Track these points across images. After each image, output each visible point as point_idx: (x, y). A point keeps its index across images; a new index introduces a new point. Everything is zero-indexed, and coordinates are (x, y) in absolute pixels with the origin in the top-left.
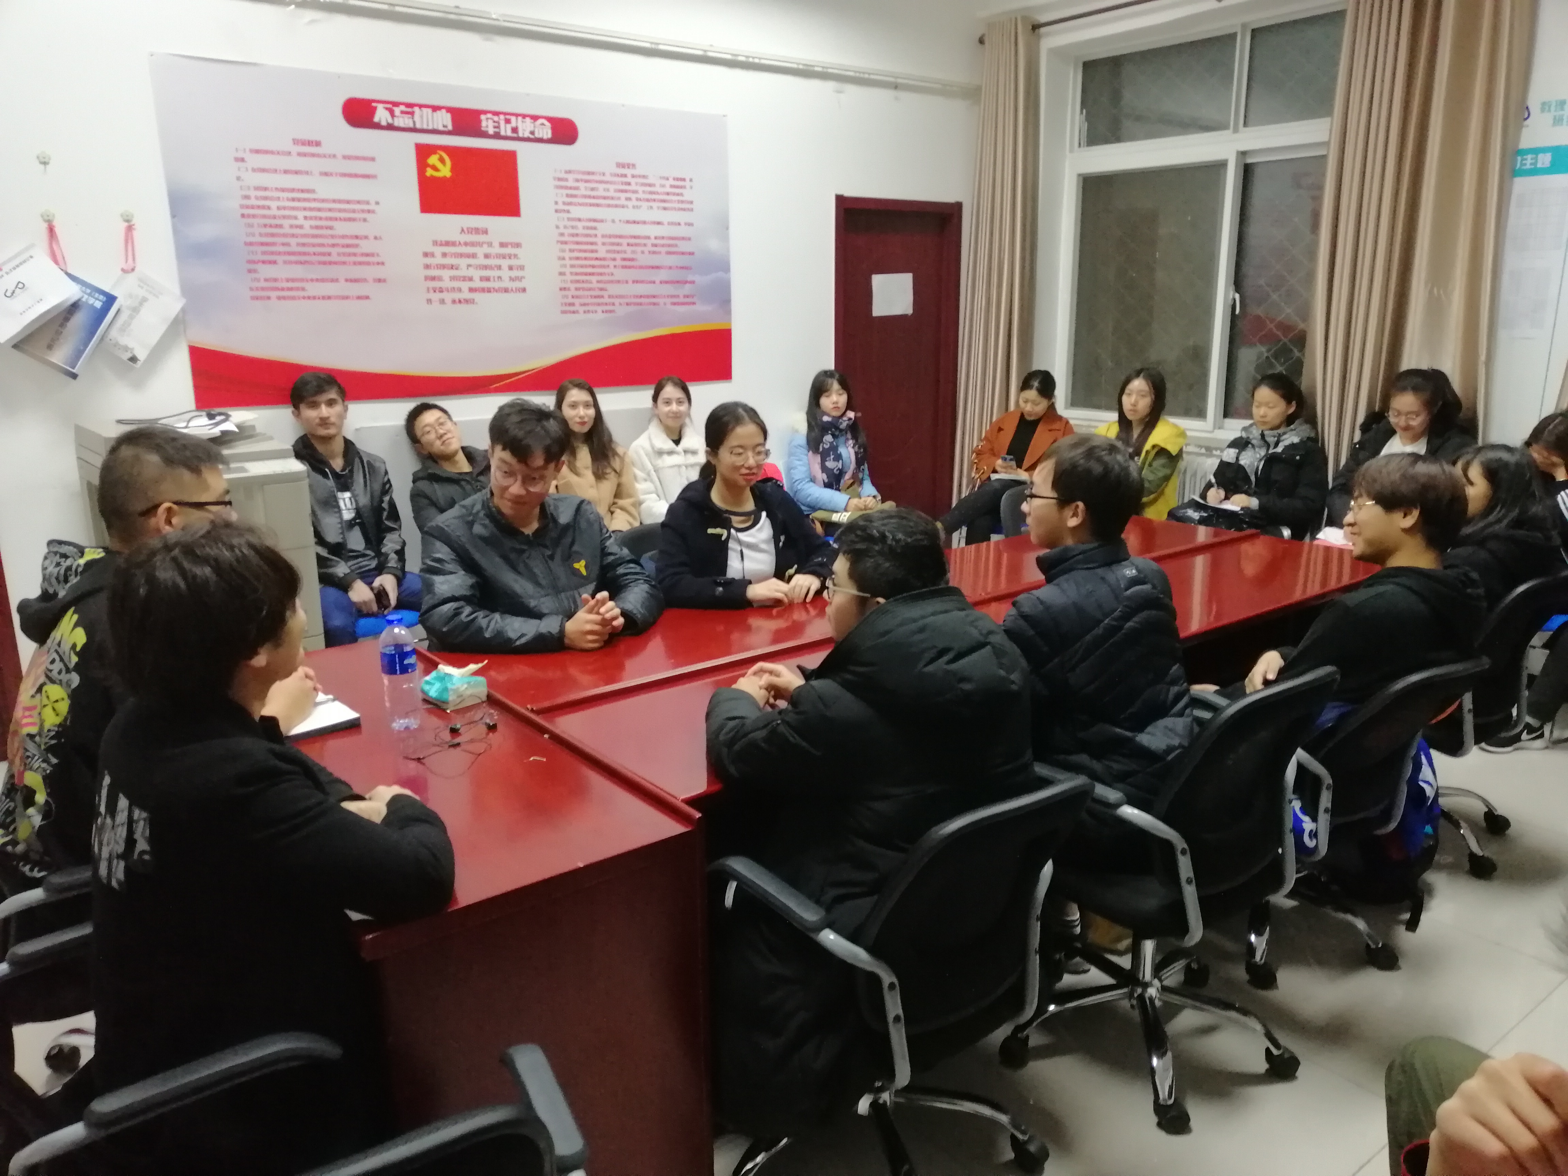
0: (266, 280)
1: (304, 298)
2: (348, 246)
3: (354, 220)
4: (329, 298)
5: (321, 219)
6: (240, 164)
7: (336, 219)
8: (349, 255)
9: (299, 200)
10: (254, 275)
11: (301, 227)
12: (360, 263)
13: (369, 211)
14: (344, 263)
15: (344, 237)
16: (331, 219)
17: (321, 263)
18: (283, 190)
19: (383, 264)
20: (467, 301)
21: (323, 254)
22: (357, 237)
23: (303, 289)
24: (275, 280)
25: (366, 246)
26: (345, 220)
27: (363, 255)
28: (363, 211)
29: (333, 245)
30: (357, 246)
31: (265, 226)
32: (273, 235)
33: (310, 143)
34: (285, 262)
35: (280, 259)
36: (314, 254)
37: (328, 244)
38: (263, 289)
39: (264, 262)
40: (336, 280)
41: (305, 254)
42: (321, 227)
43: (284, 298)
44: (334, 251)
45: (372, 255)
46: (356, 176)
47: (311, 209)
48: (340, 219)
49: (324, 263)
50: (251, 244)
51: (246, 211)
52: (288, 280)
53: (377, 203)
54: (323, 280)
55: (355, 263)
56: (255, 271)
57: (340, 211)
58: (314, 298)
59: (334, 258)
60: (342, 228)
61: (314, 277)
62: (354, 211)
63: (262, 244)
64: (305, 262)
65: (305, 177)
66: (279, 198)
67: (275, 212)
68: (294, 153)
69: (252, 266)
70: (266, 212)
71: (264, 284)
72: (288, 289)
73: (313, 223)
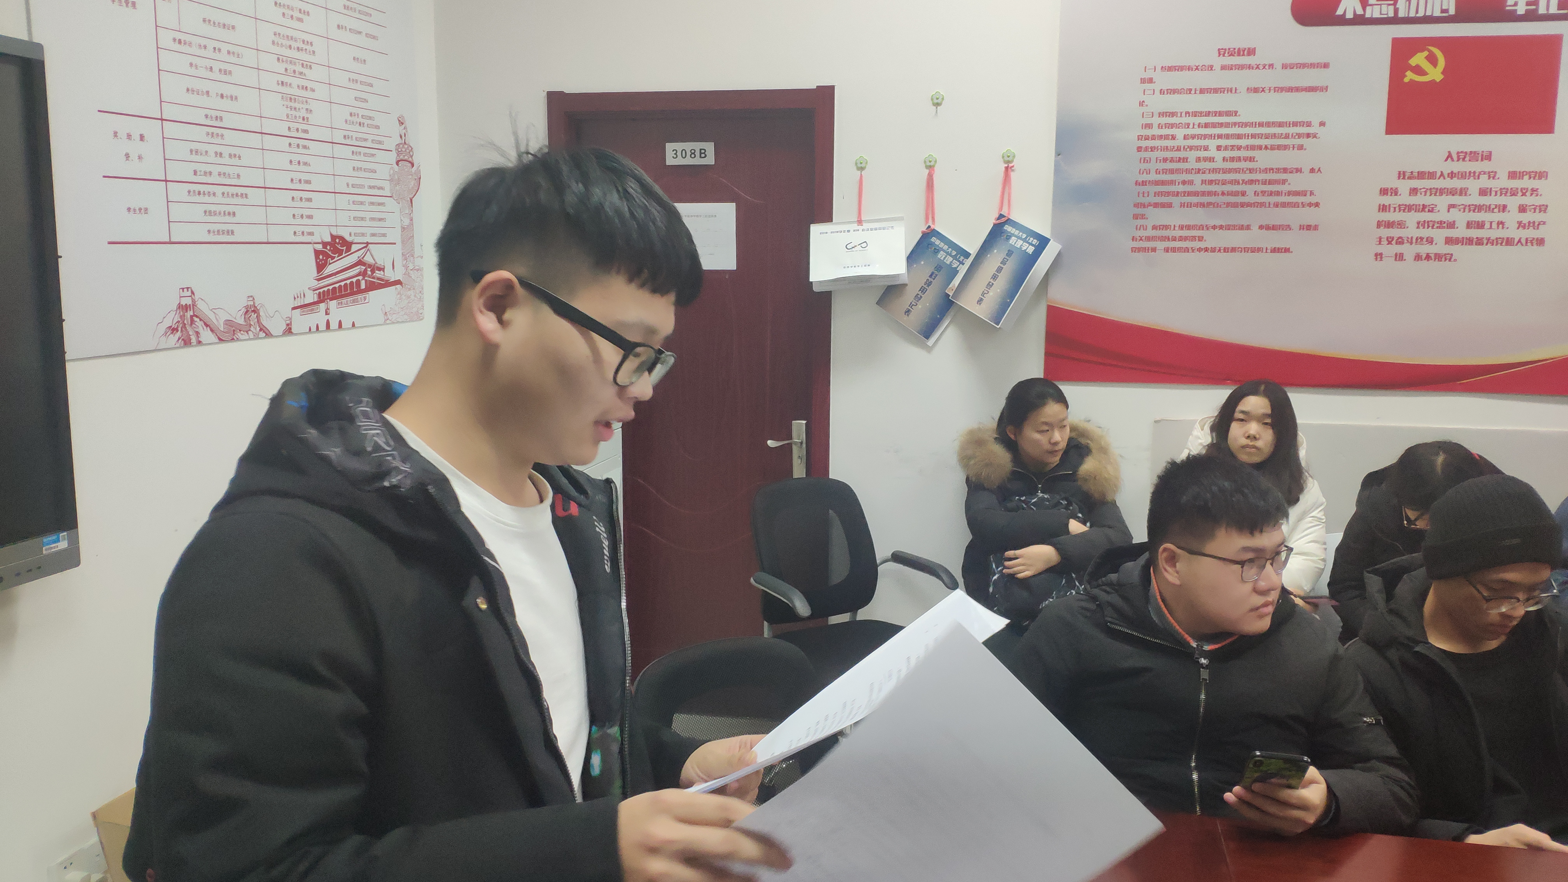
0: (1154, 228)
1: (1200, 250)
2: (1271, 182)
3: (1285, 147)
4: (1233, 250)
5: (1239, 148)
6: (1147, 86)
7: (1260, 148)
8: (1271, 194)
9: (1214, 125)
10: (1140, 222)
11: (1211, 159)
12: (1284, 205)
13: (1308, 135)
14: (1262, 205)
15: (1266, 171)
16: (1253, 148)
17: (1228, 205)
18: (1195, 114)
19: (1317, 205)
20: (1439, 257)
21: (1235, 194)
22: (1285, 170)
23: (1201, 239)
24: (1166, 227)
25: (1296, 182)
26: (1273, 148)
27: (1289, 193)
28: (1300, 136)
29: (1251, 182)
30: (1284, 182)
31: (1165, 160)
32: (1172, 171)
33: (1240, 52)
34: (1182, 205)
35: (1176, 201)
36: (1223, 194)
37: (1243, 181)
38: (1149, 239)
39: (1156, 205)
40: (1247, 227)
41: (1210, 194)
42: (1239, 159)
43: (1174, 250)
44: (1250, 189)
45: (1303, 193)
46: (1297, 89)
47: (1227, 137)
48: (1266, 148)
49: (1235, 205)
50: (1144, 183)
51: (1144, 144)
52: (1182, 228)
53: (1322, 124)
54: (1229, 228)
55: (1276, 205)
56: (1143, 217)
57: (1267, 137)
58: (1213, 250)
59: (1250, 198)
60: (1264, 159)
61: (1218, 223)
62: (1287, 136)
63: (1157, 183)
64: (1209, 204)
65: (1227, 96)
66: (1188, 125)
67: (1180, 142)
68: (1217, 67)
69: (1140, 211)
70: (1169, 143)
71: (1150, 233)
72: (1181, 239)
73: (1229, 154)
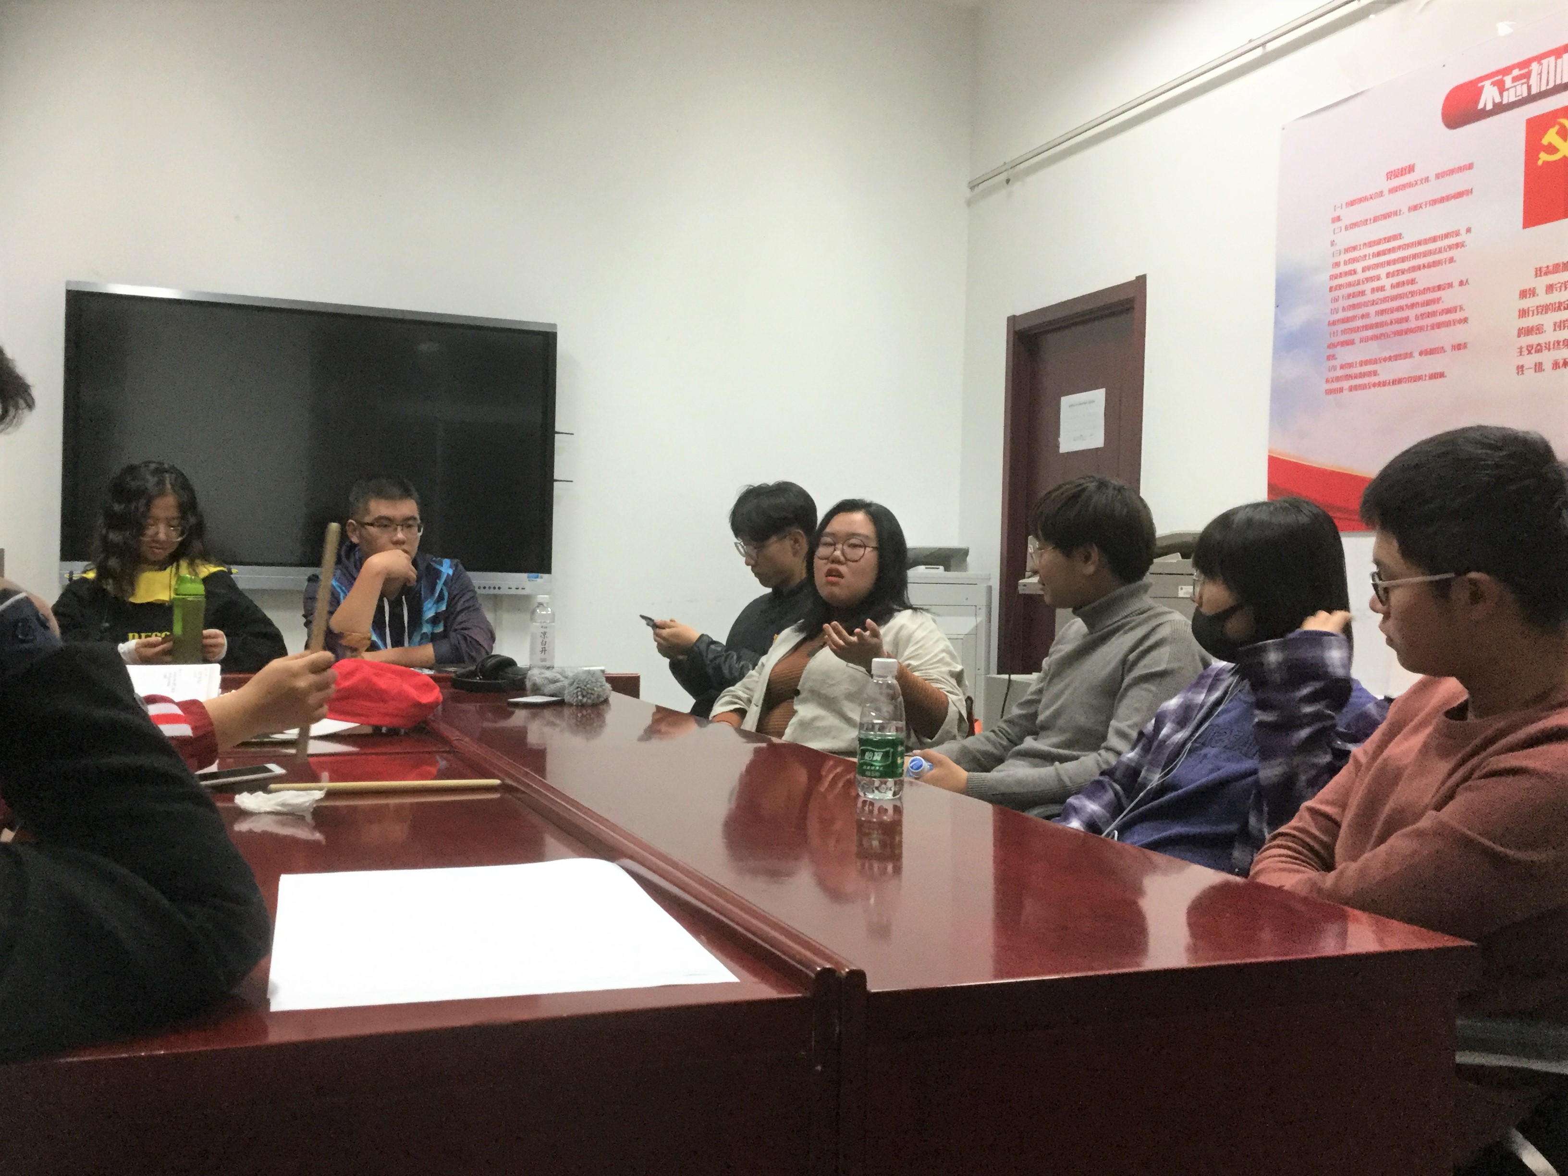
0: (1342, 367)
1: (1374, 385)
2: (1428, 303)
3: (1439, 263)
4: (1399, 381)
5: (1403, 272)
6: (1338, 224)
7: (1419, 268)
8: (1428, 315)
9: (1384, 252)
10: (1332, 363)
11: (1382, 289)
13: (1457, 246)
14: (1420, 329)
15: (1424, 291)
16: (1414, 269)
17: (1396, 333)
18: (1371, 244)
19: (1465, 320)
21: (1400, 321)
22: (1439, 288)
23: (1375, 373)
24: (1350, 365)
25: (1449, 298)
26: (1429, 266)
27: (1443, 312)
28: (1450, 247)
29: (1413, 306)
30: (1438, 300)
31: (1349, 296)
32: (1354, 307)
33: (1403, 172)
34: (1362, 340)
35: (1356, 336)
36: (1391, 323)
37: (1407, 306)
38: (1338, 379)
39: (1343, 344)
40: (1409, 355)
41: (1382, 324)
42: (1403, 284)
43: (1356, 388)
44: (1411, 313)
45: (1454, 310)
46: (1447, 198)
47: (1394, 262)
48: (1424, 267)
49: (1400, 333)
50: (1334, 323)
51: (1334, 283)
52: (1361, 364)
53: (1469, 230)
54: (1397, 357)
55: (1433, 327)
56: (1333, 357)
57: (1425, 255)
58: (1384, 384)
59: (1412, 324)
60: (1426, 279)
61: (1387, 354)
62: (1440, 251)
63: (1343, 321)
64: (1382, 335)
65: (1394, 219)
66: (1365, 256)
67: (1361, 276)
68: (1386, 192)
69: (1331, 352)
70: (1351, 279)
71: (1340, 373)
72: (1362, 375)
73: (1395, 280)
